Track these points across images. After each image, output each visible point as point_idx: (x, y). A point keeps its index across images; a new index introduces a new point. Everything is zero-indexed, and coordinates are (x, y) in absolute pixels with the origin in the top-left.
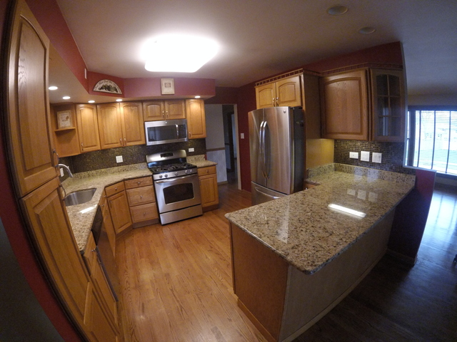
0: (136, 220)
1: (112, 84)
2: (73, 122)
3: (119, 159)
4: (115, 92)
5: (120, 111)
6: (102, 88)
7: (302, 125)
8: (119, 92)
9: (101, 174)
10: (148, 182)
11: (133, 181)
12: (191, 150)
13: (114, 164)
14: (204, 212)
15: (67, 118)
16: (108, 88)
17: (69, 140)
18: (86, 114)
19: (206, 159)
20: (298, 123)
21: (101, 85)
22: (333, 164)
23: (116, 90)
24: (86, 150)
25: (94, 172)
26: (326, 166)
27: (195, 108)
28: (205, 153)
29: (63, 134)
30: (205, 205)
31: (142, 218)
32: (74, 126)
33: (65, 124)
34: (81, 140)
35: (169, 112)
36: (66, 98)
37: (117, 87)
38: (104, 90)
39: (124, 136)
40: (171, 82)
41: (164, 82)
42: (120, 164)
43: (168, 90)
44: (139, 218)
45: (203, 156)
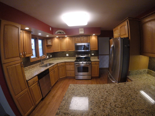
0: (67, 75)
1: (62, 31)
2: (52, 43)
3: (67, 55)
4: (63, 34)
5: (67, 40)
6: (58, 33)
7: (129, 47)
8: (65, 33)
9: (61, 59)
10: (73, 64)
11: (68, 63)
12: (93, 54)
13: (66, 56)
14: (92, 78)
15: (50, 41)
16: (60, 32)
17: (50, 48)
18: (56, 40)
19: (98, 59)
20: (126, 46)
21: (58, 32)
22: (147, 70)
23: (63, 33)
24: (55, 51)
25: (59, 58)
26: (142, 70)
27: (94, 38)
28: (98, 56)
29: (49, 46)
30: (93, 76)
31: (69, 75)
32: (52, 44)
33: (49, 43)
34: (54, 48)
35: (84, 40)
36: (48, 36)
37: (64, 32)
38: (59, 33)
39: (68, 48)
40: (83, 29)
41: (80, 29)
42: (67, 57)
43: (82, 32)
44: (68, 75)
45: (97, 57)
